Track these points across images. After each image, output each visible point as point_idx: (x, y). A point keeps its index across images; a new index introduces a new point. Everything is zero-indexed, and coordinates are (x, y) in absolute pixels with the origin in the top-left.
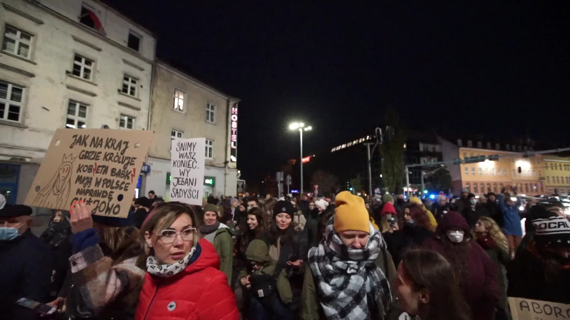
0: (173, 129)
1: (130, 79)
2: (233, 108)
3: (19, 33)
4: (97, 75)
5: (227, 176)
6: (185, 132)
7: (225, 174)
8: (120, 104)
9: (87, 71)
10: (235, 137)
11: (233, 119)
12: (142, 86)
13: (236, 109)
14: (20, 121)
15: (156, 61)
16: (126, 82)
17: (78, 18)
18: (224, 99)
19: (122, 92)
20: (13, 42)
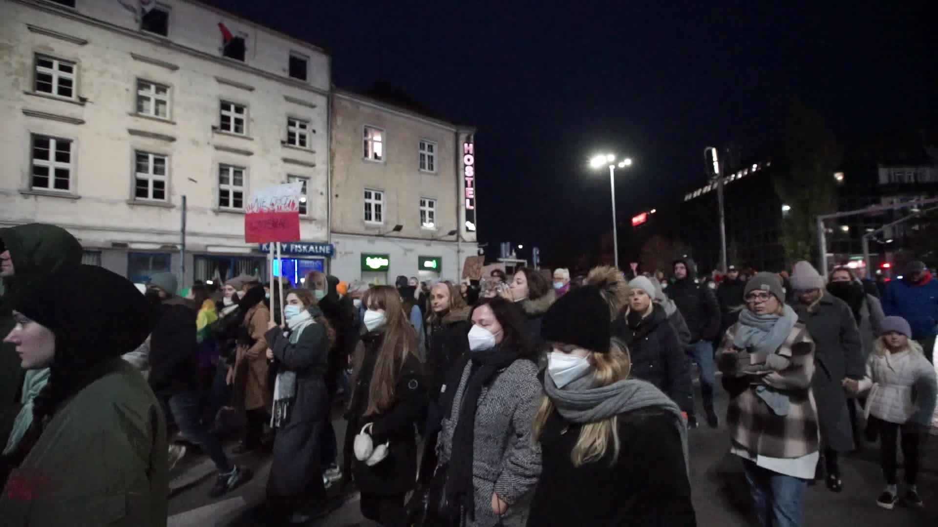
0: (366, 189)
1: (298, 123)
2: (466, 145)
3: (153, 87)
4: (252, 124)
5: (461, 254)
6: (385, 192)
7: (459, 252)
8: (286, 160)
9: (239, 122)
10: (471, 192)
11: (467, 163)
12: (314, 131)
13: (471, 145)
14: (166, 200)
15: (332, 90)
16: (292, 129)
17: (220, 49)
18: (450, 131)
19: (286, 144)
20: (148, 99)
